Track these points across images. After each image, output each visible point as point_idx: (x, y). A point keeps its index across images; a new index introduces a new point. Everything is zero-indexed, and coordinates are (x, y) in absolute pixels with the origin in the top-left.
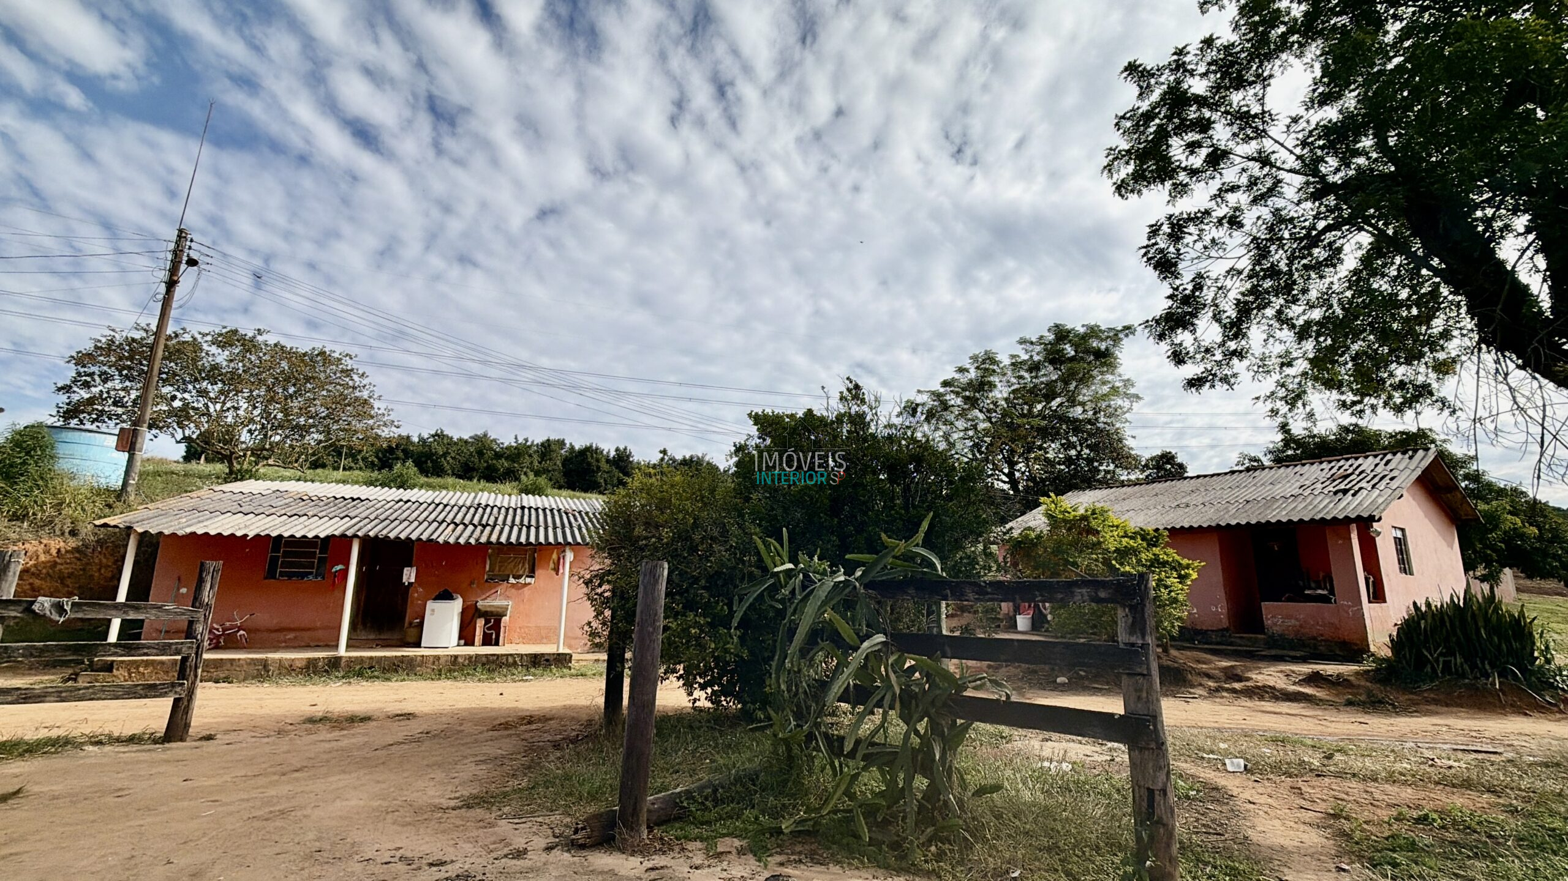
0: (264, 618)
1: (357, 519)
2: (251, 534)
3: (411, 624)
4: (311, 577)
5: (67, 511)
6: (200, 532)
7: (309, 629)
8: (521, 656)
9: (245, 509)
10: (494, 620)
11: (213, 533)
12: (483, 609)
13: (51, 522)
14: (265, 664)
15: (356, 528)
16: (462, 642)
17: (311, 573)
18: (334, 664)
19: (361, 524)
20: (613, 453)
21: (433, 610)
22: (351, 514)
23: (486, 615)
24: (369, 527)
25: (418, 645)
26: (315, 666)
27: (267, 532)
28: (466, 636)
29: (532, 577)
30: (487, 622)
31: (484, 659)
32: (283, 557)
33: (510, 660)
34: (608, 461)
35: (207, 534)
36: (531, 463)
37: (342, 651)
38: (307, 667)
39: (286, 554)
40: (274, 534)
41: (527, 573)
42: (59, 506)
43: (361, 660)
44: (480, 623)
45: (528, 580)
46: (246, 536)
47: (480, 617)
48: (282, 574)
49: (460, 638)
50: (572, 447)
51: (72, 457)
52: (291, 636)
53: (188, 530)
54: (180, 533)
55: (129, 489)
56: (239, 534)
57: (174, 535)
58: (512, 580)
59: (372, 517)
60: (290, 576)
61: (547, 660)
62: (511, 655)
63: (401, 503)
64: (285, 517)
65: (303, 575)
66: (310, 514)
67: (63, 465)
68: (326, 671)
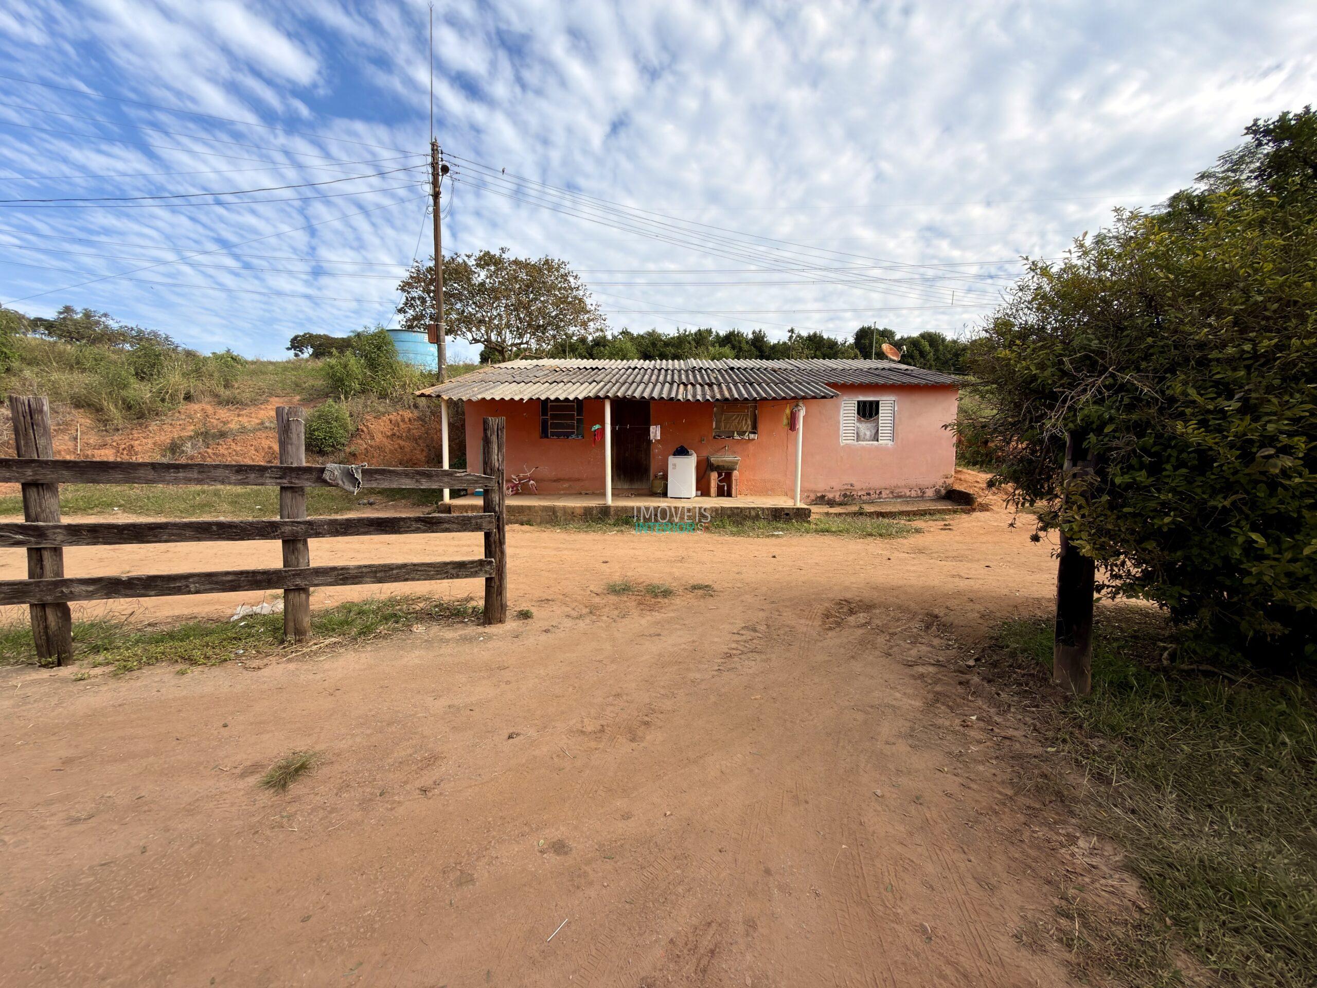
0: (546, 471)
1: (602, 384)
2: (526, 398)
3: (656, 476)
4: (574, 436)
5: (409, 390)
6: (488, 398)
7: (579, 480)
8: (763, 509)
9: (518, 379)
10: (726, 474)
11: (497, 398)
12: (715, 464)
13: (401, 398)
14: (553, 510)
15: (605, 389)
16: (699, 493)
17: (573, 433)
18: (605, 511)
19: (607, 387)
20: (750, 336)
21: (674, 465)
22: (597, 379)
23: (718, 469)
24: (615, 388)
25: (665, 494)
26: (591, 514)
27: (537, 396)
28: (703, 488)
29: (754, 433)
30: (720, 475)
31: (729, 512)
32: (551, 419)
33: (753, 513)
34: (747, 342)
35: (493, 399)
36: (690, 348)
37: (609, 501)
38: (585, 514)
39: (554, 417)
40: (543, 398)
41: (750, 429)
42: (403, 386)
43: (625, 509)
44: (714, 476)
45: (752, 436)
46: (522, 399)
47: (712, 470)
48: (553, 434)
49: (697, 489)
50: (718, 334)
51: (406, 352)
52: (566, 485)
53: (480, 397)
54: (474, 399)
55: (443, 372)
56: (517, 398)
57: (470, 400)
58: (737, 437)
59: (614, 380)
60: (558, 435)
61: (787, 514)
62: (754, 508)
63: (630, 370)
64: (547, 384)
65: (568, 435)
66: (565, 380)
67: (401, 358)
68: (600, 518)
